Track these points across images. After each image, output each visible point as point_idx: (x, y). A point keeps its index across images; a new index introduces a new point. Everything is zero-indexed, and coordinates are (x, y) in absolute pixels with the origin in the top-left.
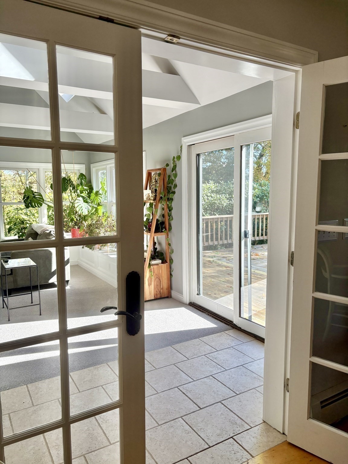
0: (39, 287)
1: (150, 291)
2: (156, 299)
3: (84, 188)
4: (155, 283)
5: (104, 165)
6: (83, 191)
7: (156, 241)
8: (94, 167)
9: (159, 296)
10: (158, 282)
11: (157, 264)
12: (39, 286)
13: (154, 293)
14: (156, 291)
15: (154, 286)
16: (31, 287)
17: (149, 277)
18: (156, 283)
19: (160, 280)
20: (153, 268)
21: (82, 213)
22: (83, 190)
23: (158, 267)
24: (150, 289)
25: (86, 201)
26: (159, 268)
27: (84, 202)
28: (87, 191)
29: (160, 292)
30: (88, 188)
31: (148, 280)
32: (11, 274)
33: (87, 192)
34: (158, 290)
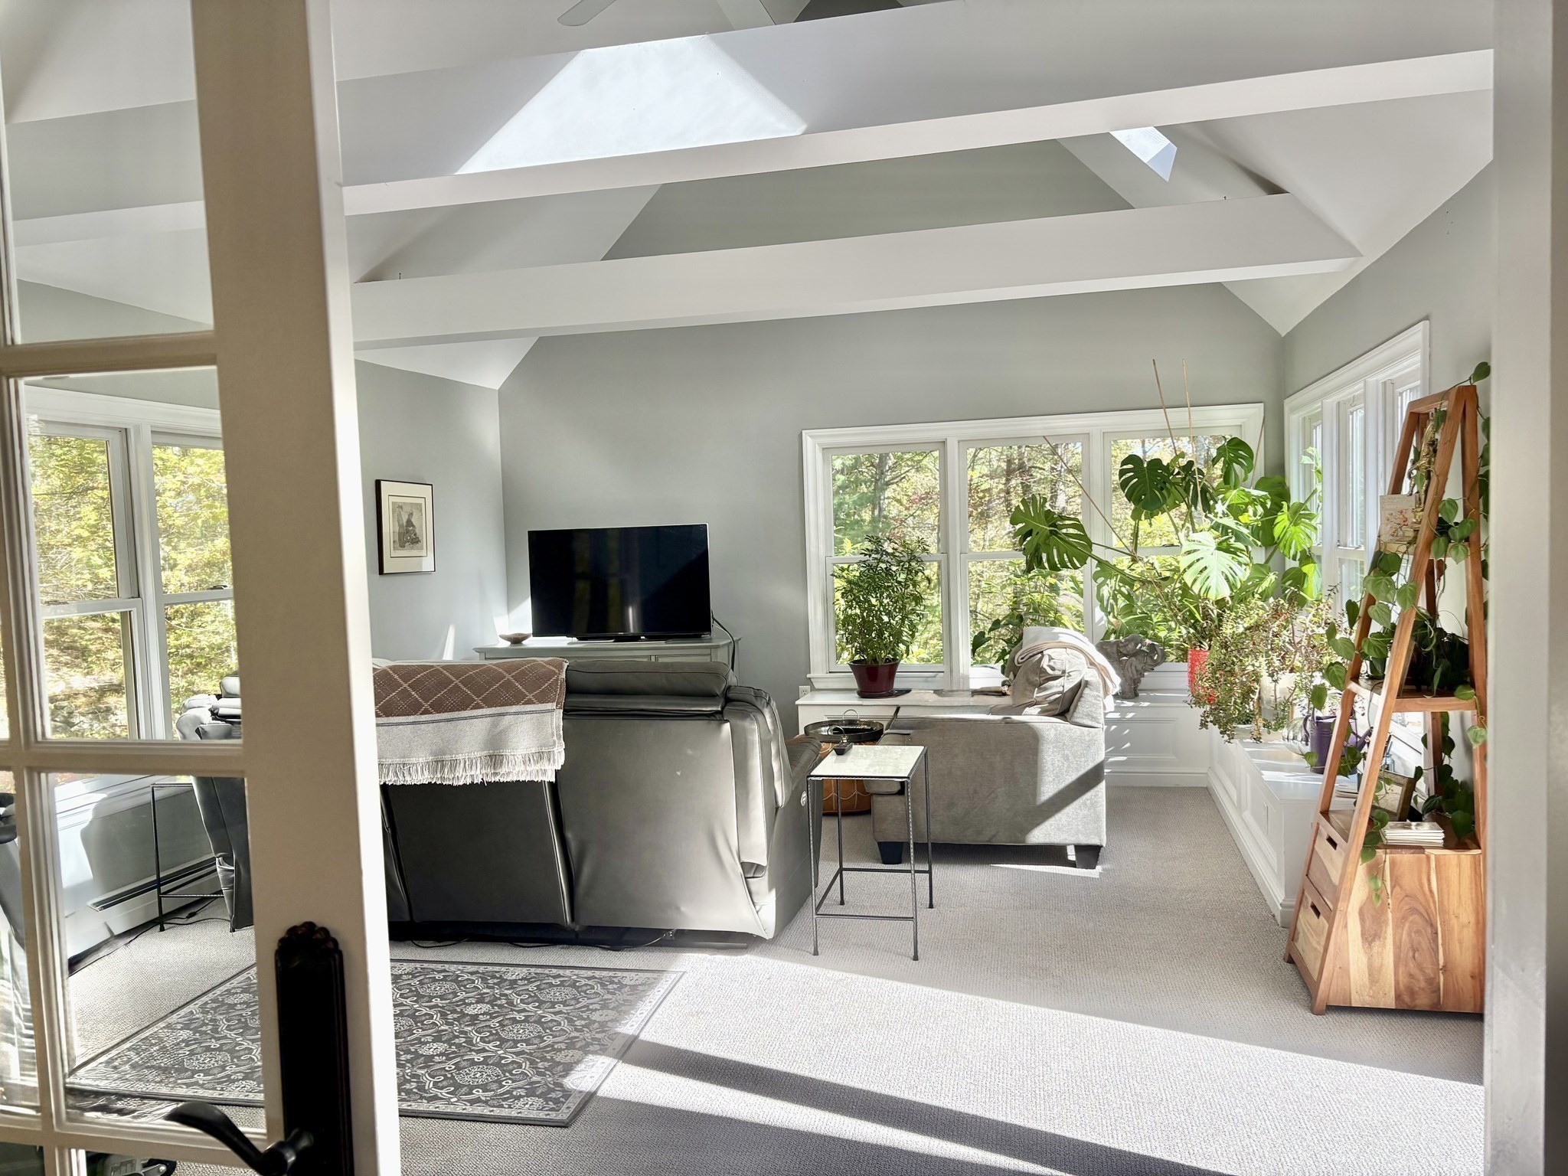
0: (912, 850)
1: (1370, 967)
2: (1403, 1011)
3: (1248, 495)
4: (1405, 936)
5: (1314, 400)
6: (1247, 505)
7: (1454, 733)
8: (1293, 410)
9: (1423, 1002)
10: (1418, 932)
11: (1418, 848)
12: (912, 846)
13: (1397, 983)
14: (1411, 976)
15: (1398, 947)
16: (930, 845)
17: (1368, 898)
18: (1409, 935)
19: (1433, 926)
20: (1393, 864)
21: (1207, 590)
22: (1247, 500)
23: (1419, 860)
24: (1370, 958)
25: (1225, 544)
26: (1424, 866)
27: (1218, 549)
28: (1263, 505)
29: (1432, 982)
30: (1264, 493)
31: (1361, 913)
32: (901, 792)
33: (1260, 510)
34: (1422, 970)
